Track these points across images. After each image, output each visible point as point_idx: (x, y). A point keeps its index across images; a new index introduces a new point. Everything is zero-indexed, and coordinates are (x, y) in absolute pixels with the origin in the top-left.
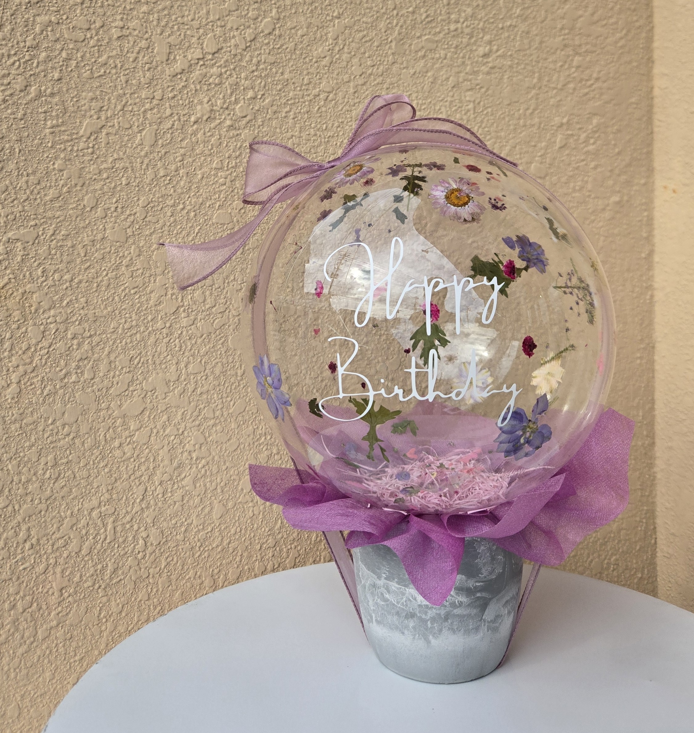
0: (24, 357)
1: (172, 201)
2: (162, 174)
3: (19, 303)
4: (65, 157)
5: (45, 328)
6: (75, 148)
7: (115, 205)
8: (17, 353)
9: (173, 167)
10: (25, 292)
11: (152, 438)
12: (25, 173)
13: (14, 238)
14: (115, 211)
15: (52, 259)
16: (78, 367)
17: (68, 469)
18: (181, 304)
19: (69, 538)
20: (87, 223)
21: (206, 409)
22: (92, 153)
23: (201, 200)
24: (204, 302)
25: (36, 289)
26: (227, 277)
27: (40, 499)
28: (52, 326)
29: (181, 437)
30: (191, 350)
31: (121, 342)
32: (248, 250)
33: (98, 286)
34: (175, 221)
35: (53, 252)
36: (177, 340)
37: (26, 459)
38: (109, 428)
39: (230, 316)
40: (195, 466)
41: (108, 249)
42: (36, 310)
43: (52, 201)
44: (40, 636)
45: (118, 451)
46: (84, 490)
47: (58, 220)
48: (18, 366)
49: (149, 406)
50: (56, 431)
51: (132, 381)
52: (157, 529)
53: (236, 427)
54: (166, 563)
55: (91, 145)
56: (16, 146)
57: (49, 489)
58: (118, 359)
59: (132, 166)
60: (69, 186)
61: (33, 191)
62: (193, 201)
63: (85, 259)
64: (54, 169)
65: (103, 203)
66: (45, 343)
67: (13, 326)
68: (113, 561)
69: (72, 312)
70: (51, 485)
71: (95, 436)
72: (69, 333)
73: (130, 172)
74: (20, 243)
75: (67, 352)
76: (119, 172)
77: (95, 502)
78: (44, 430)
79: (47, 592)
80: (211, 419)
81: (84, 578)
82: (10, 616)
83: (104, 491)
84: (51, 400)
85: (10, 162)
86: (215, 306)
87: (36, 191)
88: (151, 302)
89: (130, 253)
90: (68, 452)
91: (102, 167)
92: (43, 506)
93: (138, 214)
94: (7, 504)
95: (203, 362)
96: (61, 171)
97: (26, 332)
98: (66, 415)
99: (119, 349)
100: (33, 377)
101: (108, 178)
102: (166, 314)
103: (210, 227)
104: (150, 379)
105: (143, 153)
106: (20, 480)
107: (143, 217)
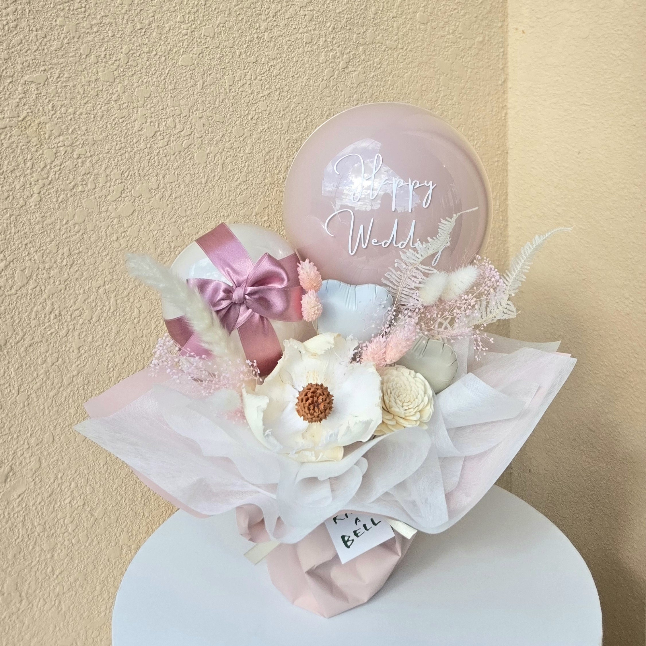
0: (42, 173)
1: (148, 49)
2: (138, 27)
3: (36, 131)
4: (64, 15)
5: (57, 151)
6: (72, 8)
7: (104, 53)
8: (37, 170)
9: (147, 22)
10: (40, 123)
11: (141, 233)
12: (34, 28)
13: (29, 81)
14: (105, 58)
15: (59, 96)
16: (83, 180)
17: (80, 258)
18: (158, 129)
19: (83, 309)
20: (84, 67)
21: (180, 209)
22: (85, 12)
23: (169, 47)
24: (175, 127)
25: (48, 120)
26: (192, 107)
27: (60, 281)
28: (62, 149)
29: (162, 231)
30: (166, 165)
31: (114, 160)
32: (206, 86)
33: (94, 117)
34: (150, 64)
35: (59, 91)
36: (156, 157)
37: (48, 251)
38: (109, 226)
39: (195, 138)
40: (173, 253)
41: (101, 88)
42: (49, 137)
43: (56, 51)
44: (65, 382)
45: (116, 243)
46: (92, 273)
47: (62, 66)
48: (38, 181)
49: (138, 209)
50: (69, 229)
51: (124, 189)
52: (147, 300)
53: (203, 222)
54: (155, 326)
55: (83, 5)
56: (26, 7)
57: (66, 273)
58: (112, 173)
59: (115, 22)
60: (68, 38)
61: (41, 43)
62: (163, 48)
63: (83, 95)
64: (56, 25)
65: (95, 51)
66: (57, 162)
67: (33, 150)
68: (116, 325)
69: (76, 137)
70: (68, 270)
71: (98, 232)
72: (75, 153)
73: (114, 26)
74: (34, 84)
75: (75, 169)
76: (106, 26)
77: (101, 282)
78: (60, 229)
79: (69, 350)
80: (183, 217)
81: (96, 339)
82: (43, 368)
83: (107, 274)
84: (64, 205)
85: (22, 20)
86: (183, 131)
87: (43, 43)
88: (136, 129)
89: (117, 91)
90: (79, 245)
91: (93, 23)
92: (63, 286)
93: (122, 60)
94: (36, 285)
95: (176, 173)
96: (61, 26)
97: (43, 154)
98: (76, 217)
99: (113, 165)
100: (50, 189)
101: (98, 32)
102: (147, 138)
103: (177, 69)
104: (137, 188)
105: (123, 11)
106: (45, 267)
107: (126, 62)
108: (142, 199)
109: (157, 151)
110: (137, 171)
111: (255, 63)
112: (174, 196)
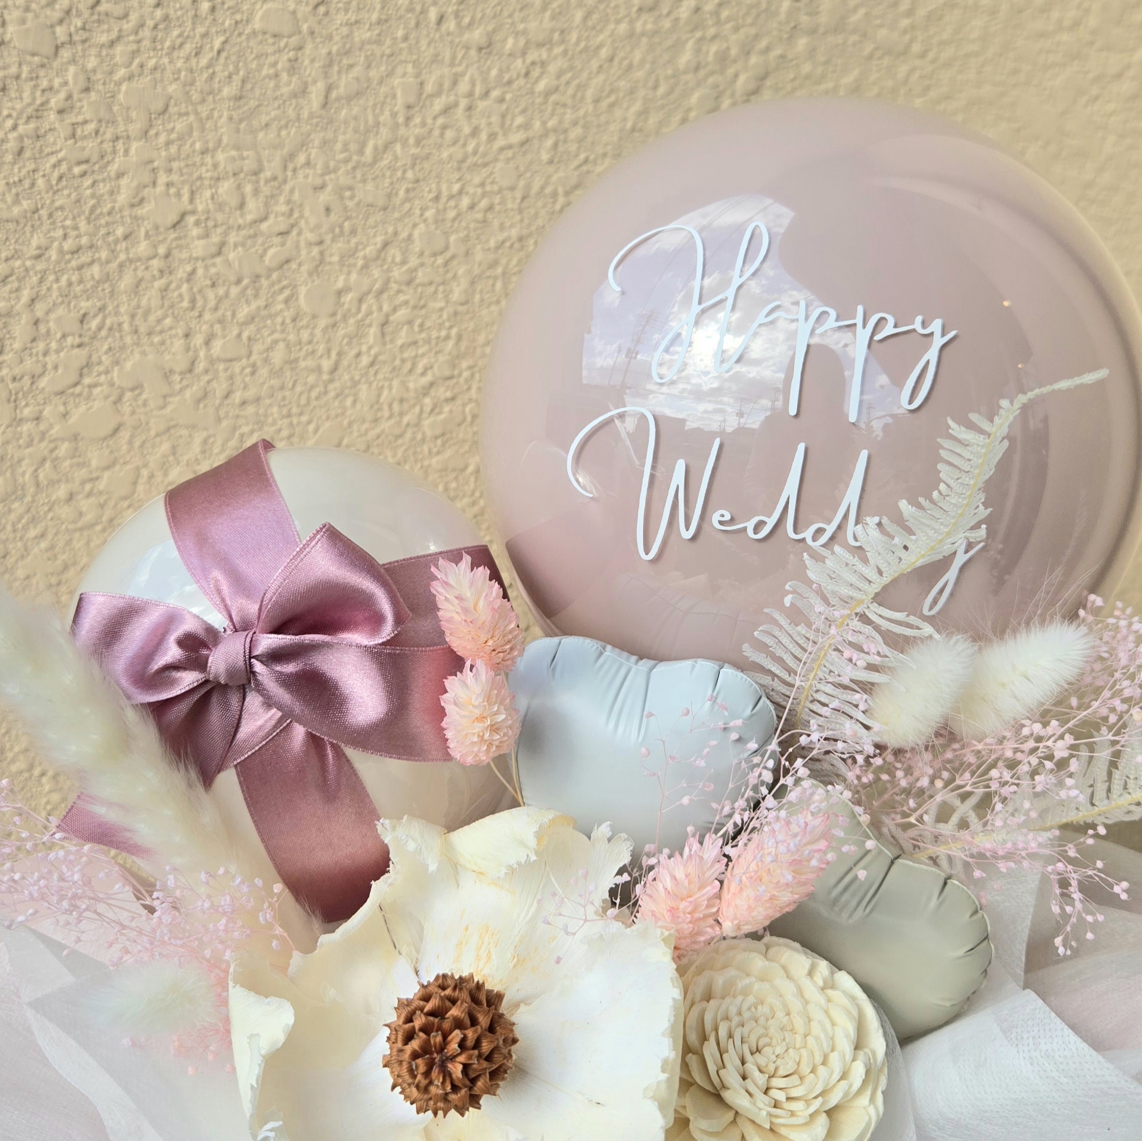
108: (144, 396)
109: (189, 268)
110: (126, 318)
111: (486, 48)
112: (237, 397)
